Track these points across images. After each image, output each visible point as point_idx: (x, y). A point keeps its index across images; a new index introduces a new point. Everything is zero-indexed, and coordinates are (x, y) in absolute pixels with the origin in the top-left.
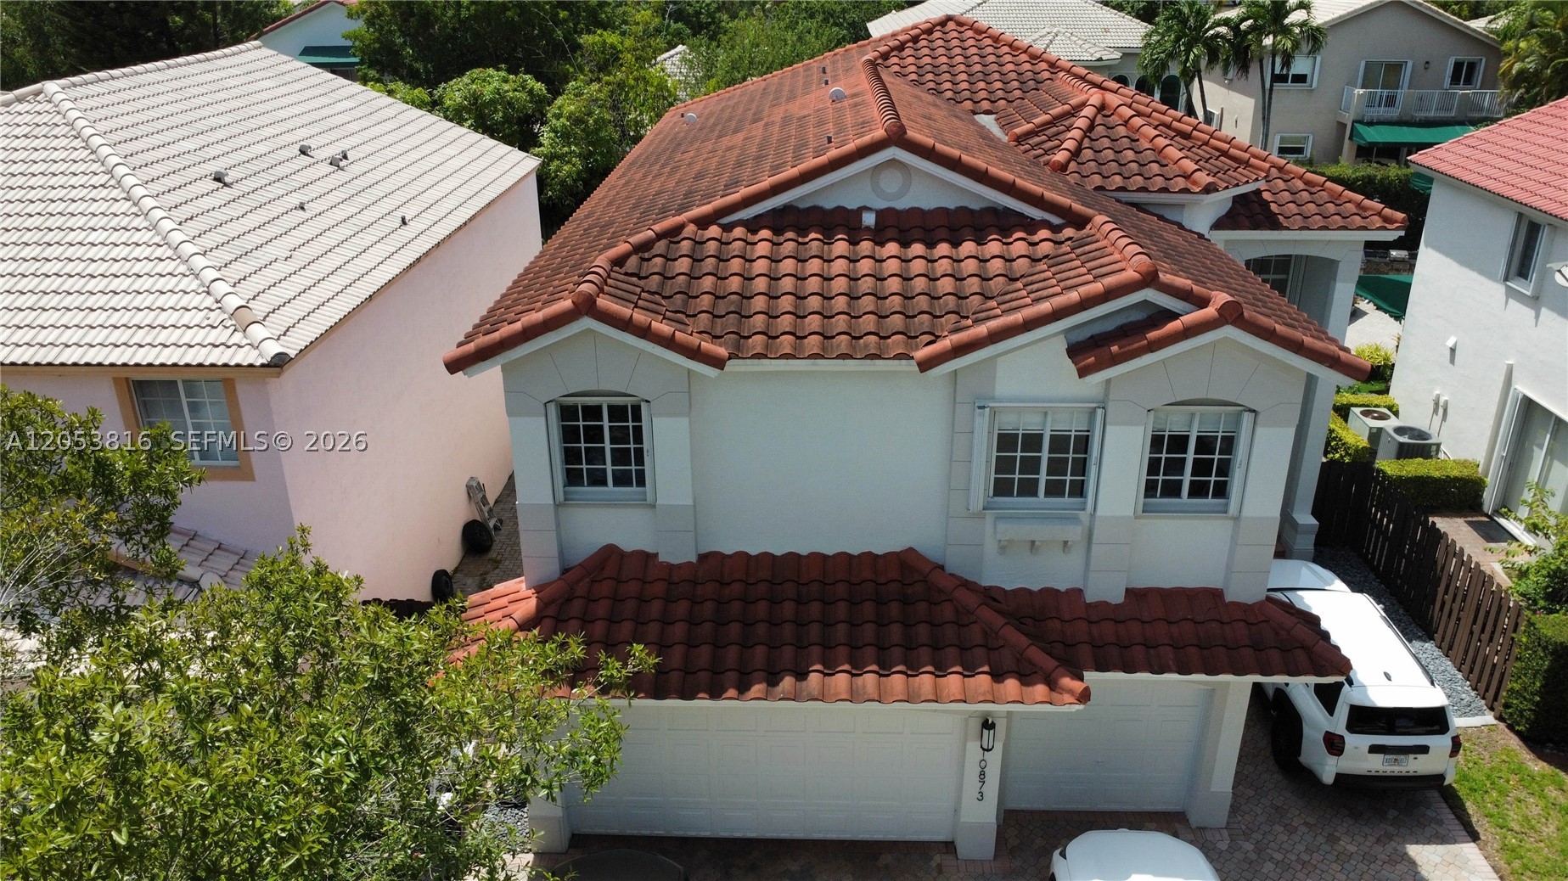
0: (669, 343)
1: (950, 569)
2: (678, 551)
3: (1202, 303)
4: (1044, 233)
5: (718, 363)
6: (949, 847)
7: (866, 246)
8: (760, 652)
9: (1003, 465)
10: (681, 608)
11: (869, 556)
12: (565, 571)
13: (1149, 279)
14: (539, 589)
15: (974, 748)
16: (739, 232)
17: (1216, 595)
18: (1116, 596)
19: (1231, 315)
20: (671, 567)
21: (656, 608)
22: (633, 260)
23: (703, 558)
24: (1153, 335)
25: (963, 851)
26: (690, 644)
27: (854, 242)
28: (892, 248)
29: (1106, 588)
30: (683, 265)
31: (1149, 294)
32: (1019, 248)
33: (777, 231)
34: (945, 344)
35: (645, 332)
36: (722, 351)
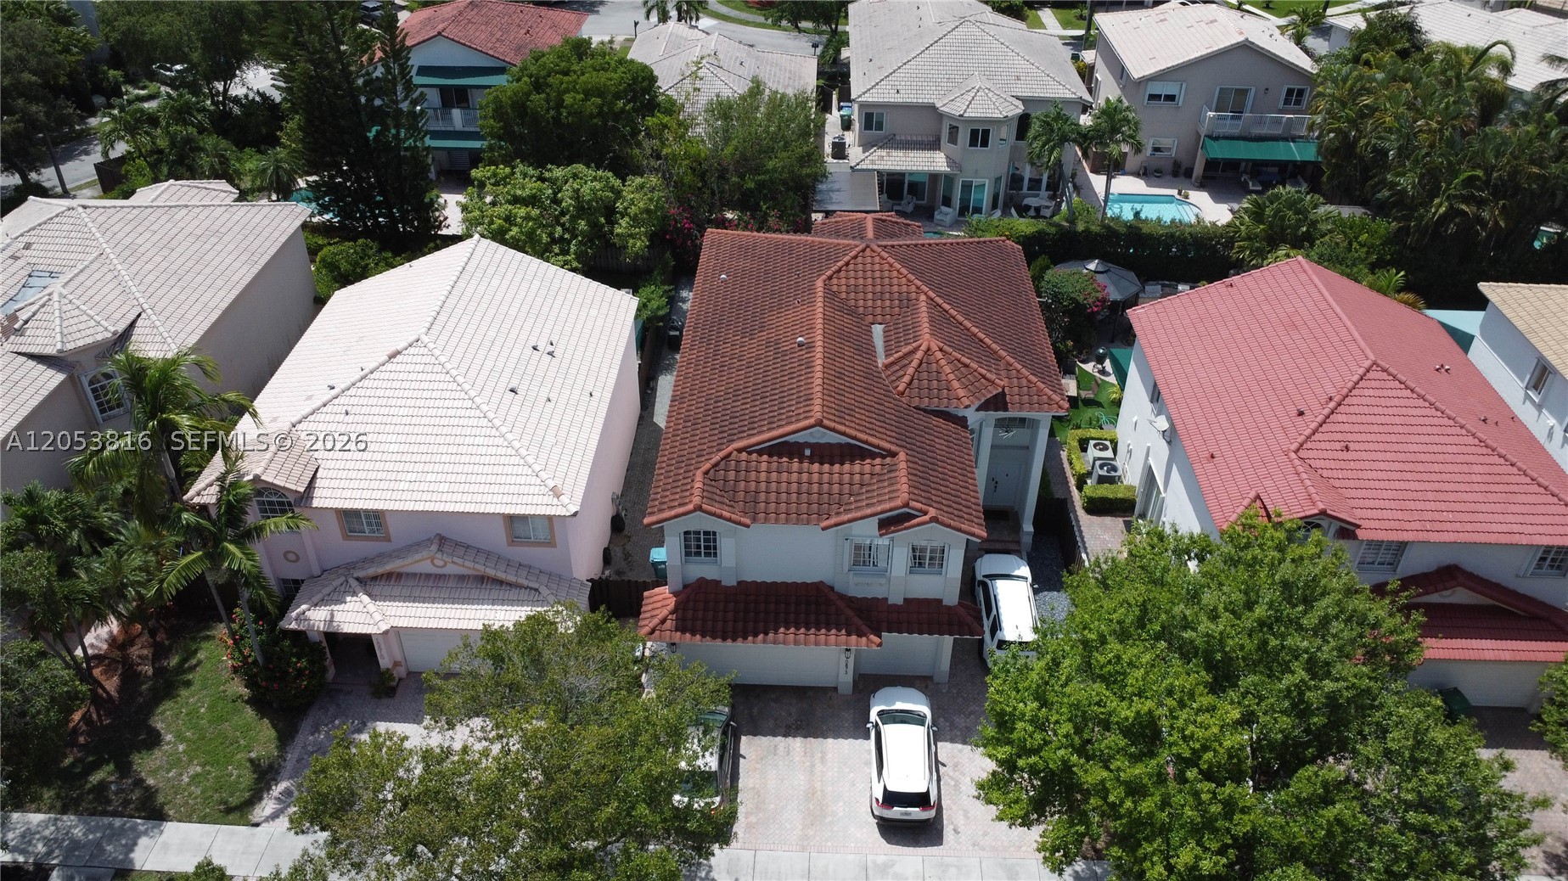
0: (729, 520)
1: (837, 588)
2: (729, 581)
3: (925, 513)
4: (878, 461)
5: (748, 526)
6: (835, 689)
7: (806, 465)
8: (761, 624)
9: (857, 555)
10: (731, 606)
11: (805, 584)
12: (685, 587)
13: (907, 505)
14: (675, 594)
15: (843, 657)
16: (754, 456)
17: (939, 601)
18: (900, 602)
19: (934, 520)
20: (727, 588)
21: (721, 606)
22: (712, 471)
23: (739, 583)
24: (906, 524)
25: (840, 691)
26: (735, 621)
27: (801, 462)
28: (816, 466)
29: (896, 599)
30: (732, 474)
31: (906, 510)
32: (867, 468)
33: (770, 455)
34: (833, 521)
35: (720, 517)
36: (748, 521)
